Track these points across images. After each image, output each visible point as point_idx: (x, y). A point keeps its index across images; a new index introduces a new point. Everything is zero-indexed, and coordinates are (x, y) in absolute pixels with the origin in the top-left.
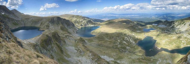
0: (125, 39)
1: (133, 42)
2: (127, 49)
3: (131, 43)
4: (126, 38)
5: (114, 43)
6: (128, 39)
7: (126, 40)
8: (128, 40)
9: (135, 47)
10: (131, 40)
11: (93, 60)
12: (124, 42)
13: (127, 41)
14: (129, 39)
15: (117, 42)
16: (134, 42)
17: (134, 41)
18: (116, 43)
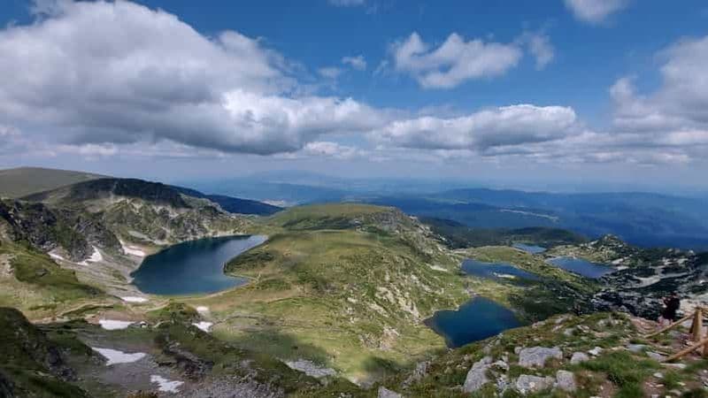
0: (377, 295)
1: (412, 309)
2: (387, 335)
3: (402, 315)
4: (383, 289)
5: (331, 308)
6: (390, 295)
7: (382, 300)
8: (392, 301)
9: (422, 332)
10: (402, 302)
11: (260, 380)
12: (375, 306)
13: (384, 303)
14: (395, 295)
15: (345, 305)
16: (416, 313)
17: (415, 308)
18: (342, 306)
